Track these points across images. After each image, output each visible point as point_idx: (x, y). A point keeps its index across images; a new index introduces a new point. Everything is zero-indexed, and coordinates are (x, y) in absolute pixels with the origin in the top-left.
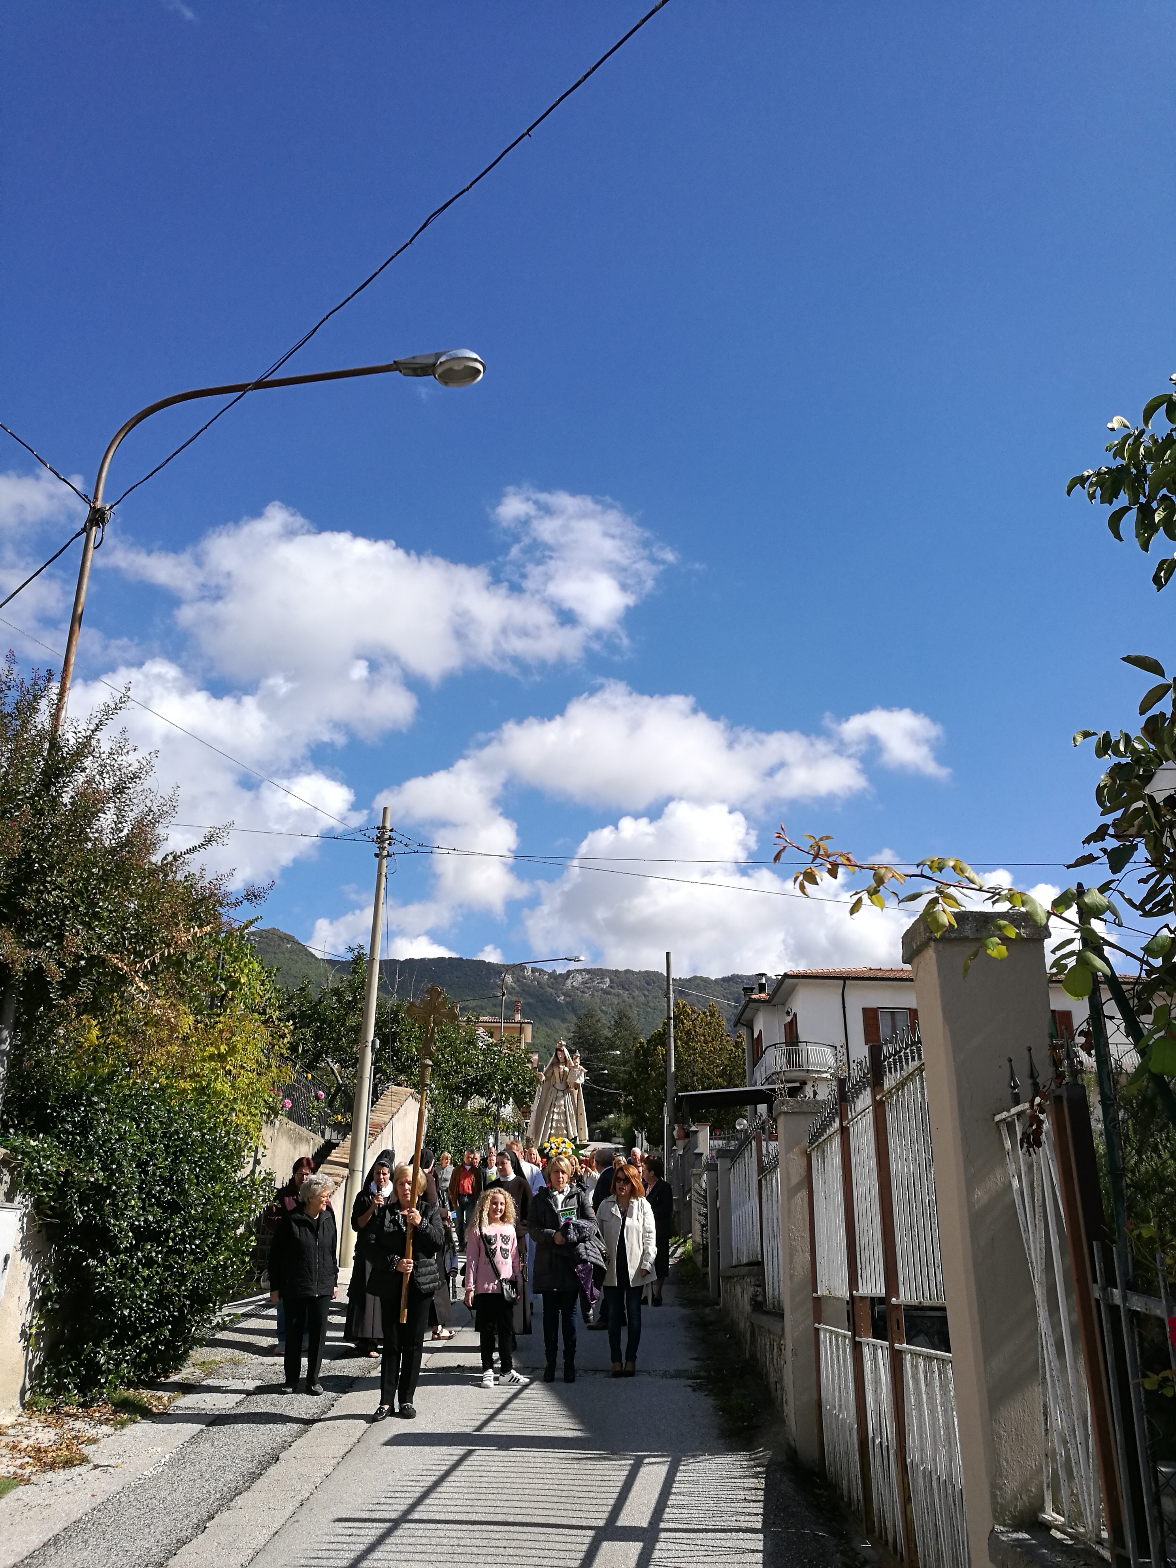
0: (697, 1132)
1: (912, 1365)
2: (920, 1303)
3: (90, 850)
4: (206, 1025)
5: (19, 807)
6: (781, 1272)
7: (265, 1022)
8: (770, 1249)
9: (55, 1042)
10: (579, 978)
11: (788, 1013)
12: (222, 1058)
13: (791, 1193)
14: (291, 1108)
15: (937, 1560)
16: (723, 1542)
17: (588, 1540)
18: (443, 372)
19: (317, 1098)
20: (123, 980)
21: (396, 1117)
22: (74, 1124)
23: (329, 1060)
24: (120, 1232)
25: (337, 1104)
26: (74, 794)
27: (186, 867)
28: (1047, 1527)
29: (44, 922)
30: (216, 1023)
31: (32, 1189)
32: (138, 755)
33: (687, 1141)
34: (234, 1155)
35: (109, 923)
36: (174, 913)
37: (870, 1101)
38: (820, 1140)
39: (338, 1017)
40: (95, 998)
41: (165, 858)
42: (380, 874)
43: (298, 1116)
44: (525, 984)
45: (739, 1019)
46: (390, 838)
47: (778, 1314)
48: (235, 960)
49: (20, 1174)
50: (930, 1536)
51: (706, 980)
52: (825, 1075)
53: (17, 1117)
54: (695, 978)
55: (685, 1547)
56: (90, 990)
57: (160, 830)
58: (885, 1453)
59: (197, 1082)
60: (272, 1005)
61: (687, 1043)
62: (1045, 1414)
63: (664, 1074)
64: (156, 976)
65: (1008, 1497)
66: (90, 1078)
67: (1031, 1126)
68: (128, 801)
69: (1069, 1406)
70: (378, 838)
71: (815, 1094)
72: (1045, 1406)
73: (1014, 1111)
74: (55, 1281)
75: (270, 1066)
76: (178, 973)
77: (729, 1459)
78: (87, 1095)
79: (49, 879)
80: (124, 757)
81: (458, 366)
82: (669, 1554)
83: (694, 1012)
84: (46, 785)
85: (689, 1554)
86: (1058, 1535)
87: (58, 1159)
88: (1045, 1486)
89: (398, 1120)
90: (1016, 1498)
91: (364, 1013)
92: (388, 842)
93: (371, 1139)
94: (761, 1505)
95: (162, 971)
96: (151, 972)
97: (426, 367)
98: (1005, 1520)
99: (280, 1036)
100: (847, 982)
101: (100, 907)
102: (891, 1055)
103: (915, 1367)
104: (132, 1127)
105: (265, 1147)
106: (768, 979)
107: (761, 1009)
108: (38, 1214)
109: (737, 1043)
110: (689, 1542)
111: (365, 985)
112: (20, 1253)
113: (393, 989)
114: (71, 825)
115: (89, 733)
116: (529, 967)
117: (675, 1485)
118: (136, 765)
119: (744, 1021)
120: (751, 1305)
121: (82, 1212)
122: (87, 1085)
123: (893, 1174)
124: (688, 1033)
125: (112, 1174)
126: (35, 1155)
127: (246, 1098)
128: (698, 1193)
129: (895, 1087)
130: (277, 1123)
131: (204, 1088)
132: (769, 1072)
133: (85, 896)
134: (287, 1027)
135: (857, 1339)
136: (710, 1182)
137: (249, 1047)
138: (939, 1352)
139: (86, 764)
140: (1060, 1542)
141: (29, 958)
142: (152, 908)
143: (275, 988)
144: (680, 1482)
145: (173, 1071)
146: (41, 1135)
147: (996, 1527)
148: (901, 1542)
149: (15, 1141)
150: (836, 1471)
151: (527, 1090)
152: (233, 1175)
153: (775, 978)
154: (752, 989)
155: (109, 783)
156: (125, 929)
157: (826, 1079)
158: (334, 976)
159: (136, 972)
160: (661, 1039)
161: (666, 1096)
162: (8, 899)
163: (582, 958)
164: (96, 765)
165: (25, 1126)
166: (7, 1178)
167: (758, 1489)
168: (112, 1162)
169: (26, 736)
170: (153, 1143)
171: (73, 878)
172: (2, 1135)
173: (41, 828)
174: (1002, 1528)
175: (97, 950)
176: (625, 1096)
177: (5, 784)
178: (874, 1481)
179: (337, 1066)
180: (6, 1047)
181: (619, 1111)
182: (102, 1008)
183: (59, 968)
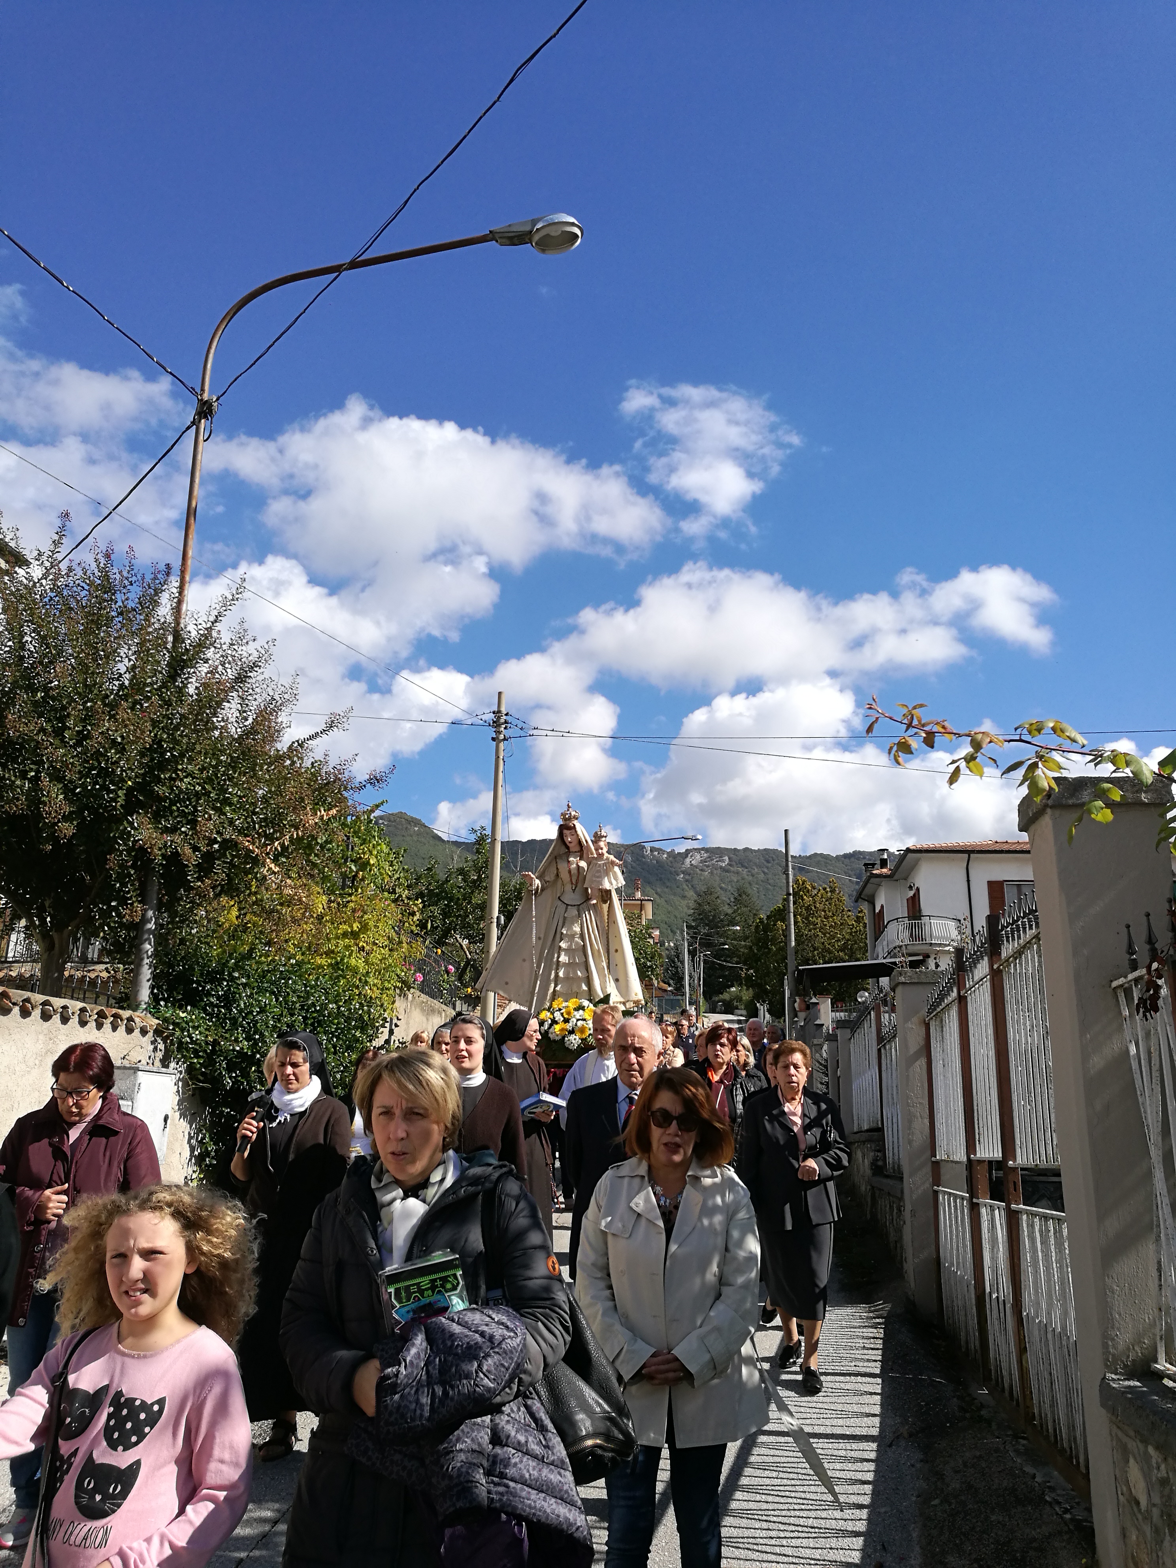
0: (817, 1003)
1: (1028, 1225)
2: (1039, 1165)
3: (217, 738)
4: (339, 904)
5: (149, 698)
6: (901, 1139)
7: (395, 901)
8: (890, 1116)
9: (196, 922)
10: (698, 857)
11: (911, 888)
12: (355, 935)
13: (911, 1061)
14: (423, 982)
15: (1052, 1406)
16: (842, 1385)
18: (540, 239)
19: (447, 972)
20: (256, 862)
22: (218, 998)
23: (458, 936)
25: (467, 977)
26: (198, 685)
27: (311, 753)
28: (1160, 1376)
29: (178, 808)
30: (348, 902)
31: (183, 1056)
32: (257, 645)
33: (808, 1012)
34: (368, 1026)
35: (239, 808)
36: (300, 797)
37: (988, 970)
38: (938, 1010)
39: (464, 895)
40: (230, 880)
41: (290, 746)
42: (498, 758)
43: (430, 989)
44: (644, 863)
45: (860, 894)
46: (506, 722)
47: (898, 1177)
48: (364, 842)
49: (172, 1043)
50: (1045, 1384)
51: (826, 858)
52: (947, 948)
53: (166, 991)
54: (815, 854)
56: (224, 872)
57: (283, 718)
58: (1001, 1306)
59: (332, 958)
60: (401, 884)
61: (807, 919)
62: (1159, 1270)
63: (784, 949)
64: (287, 858)
65: (1120, 1348)
66: (231, 955)
67: (1148, 990)
68: (251, 691)
70: (494, 722)
71: (937, 966)
72: (1159, 1263)
73: (1131, 977)
74: (211, 1139)
75: (400, 942)
76: (308, 855)
77: (849, 1310)
78: (228, 971)
79: (180, 767)
80: (243, 648)
81: (554, 232)
83: (814, 888)
84: (173, 675)
86: (1171, 1384)
87: (206, 1029)
88: (1158, 1338)
90: (1128, 1349)
91: (488, 890)
92: (504, 726)
94: (880, 1352)
95: (292, 852)
96: (281, 854)
97: (522, 235)
98: (1117, 1369)
99: (410, 914)
100: (972, 855)
101: (230, 793)
102: (1009, 924)
103: (1031, 1226)
104: (272, 1001)
105: (398, 1019)
106: (890, 854)
107: (883, 884)
108: (191, 1079)
109: (858, 917)
111: (488, 864)
112: (178, 1114)
113: (515, 868)
114: (197, 715)
115: (209, 625)
116: (648, 846)
118: (255, 654)
119: (865, 896)
120: (872, 1169)
121: (230, 1078)
122: (228, 962)
123: (1012, 1040)
124: (808, 909)
125: (256, 1043)
126: (184, 1025)
127: (380, 973)
128: (819, 1062)
129: (1012, 956)
130: (410, 996)
131: (338, 963)
132: (891, 946)
133: (216, 782)
134: (416, 905)
135: (975, 1200)
136: (830, 1052)
137: (380, 925)
138: (1054, 1212)
139: (208, 655)
140: (1170, 1389)
141: (166, 842)
142: (279, 793)
143: (403, 869)
145: (309, 948)
146: (189, 1008)
147: (1108, 1375)
148: (1017, 1389)
149: (166, 1012)
150: (954, 1323)
151: (649, 964)
152: (368, 1044)
153: (897, 853)
154: (873, 865)
155: (231, 674)
156: (254, 813)
157: (949, 952)
158: (460, 857)
159: (268, 854)
160: (781, 914)
161: (786, 969)
162: (143, 787)
163: (699, 837)
164: (218, 656)
165: (174, 998)
166: (161, 1046)
167: (877, 1338)
168: (255, 1033)
169: (150, 630)
170: (292, 1015)
171: (203, 766)
172: (154, 1007)
173: (169, 718)
174: (1113, 1376)
175: (229, 834)
176: (746, 969)
177: (134, 677)
178: (990, 1332)
179: (466, 942)
180: (151, 926)
181: (740, 985)
182: (238, 889)
183: (194, 852)
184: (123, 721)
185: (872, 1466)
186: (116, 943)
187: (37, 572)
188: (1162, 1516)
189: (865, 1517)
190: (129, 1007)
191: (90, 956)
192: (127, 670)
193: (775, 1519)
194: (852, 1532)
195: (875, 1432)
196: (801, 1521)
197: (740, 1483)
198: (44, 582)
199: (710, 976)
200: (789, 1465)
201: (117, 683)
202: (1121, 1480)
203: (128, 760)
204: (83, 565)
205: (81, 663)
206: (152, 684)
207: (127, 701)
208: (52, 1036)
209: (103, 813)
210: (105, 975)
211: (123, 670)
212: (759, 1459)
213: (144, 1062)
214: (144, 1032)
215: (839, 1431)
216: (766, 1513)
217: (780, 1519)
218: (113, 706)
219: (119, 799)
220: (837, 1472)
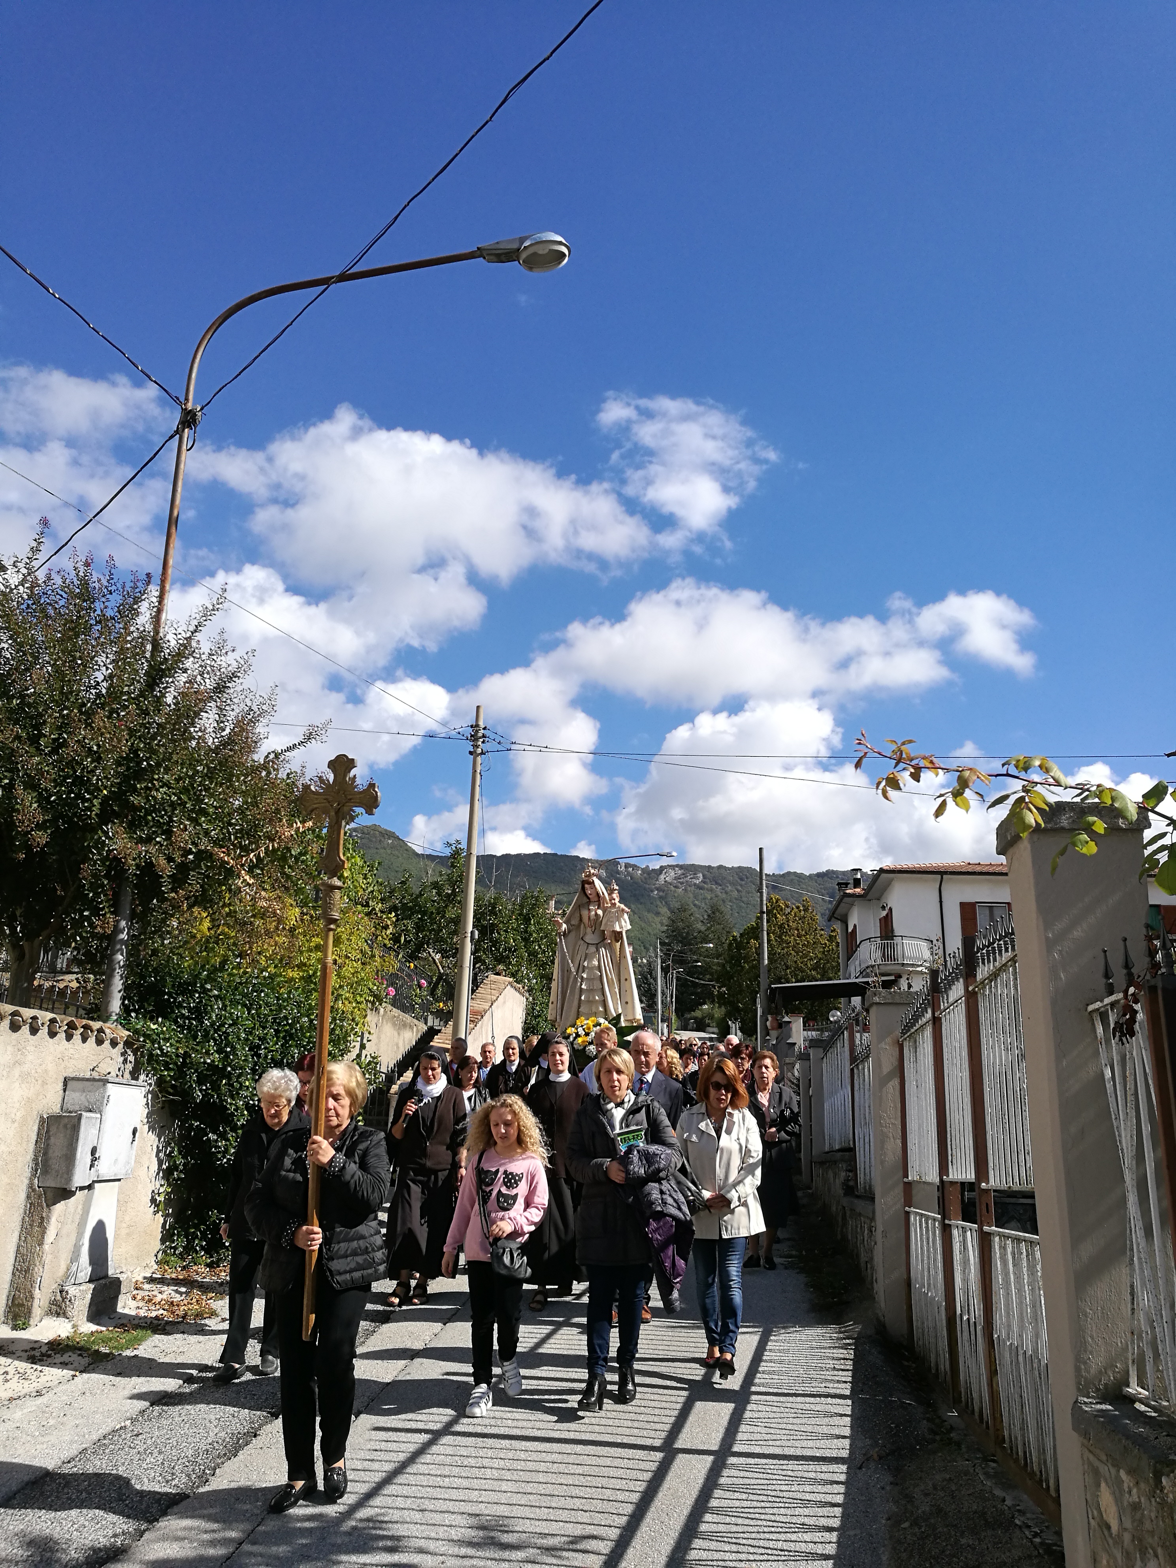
0: (790, 1022)
1: (1000, 1247)
2: (1010, 1187)
3: (194, 748)
4: (312, 917)
5: (125, 707)
6: (873, 1160)
7: (368, 914)
8: (862, 1136)
9: (168, 932)
10: (672, 873)
11: (883, 908)
13: (883, 1082)
14: (395, 995)
15: (1022, 1429)
16: (812, 1407)
17: (682, 1400)
18: (528, 257)
19: (420, 986)
20: (230, 873)
21: (495, 1004)
22: (190, 1010)
23: (431, 950)
24: (236, 1110)
25: (439, 992)
26: (176, 694)
27: (287, 765)
28: (1131, 1400)
29: (153, 818)
31: (154, 1069)
32: (236, 655)
33: (780, 1031)
34: (340, 1040)
35: (215, 819)
36: (276, 809)
37: (963, 991)
38: (913, 1030)
39: (438, 909)
40: (204, 891)
41: (267, 757)
42: (475, 771)
43: (402, 1004)
44: (628, 881)
45: (833, 914)
46: (484, 736)
47: (870, 1197)
49: (142, 1056)
50: (1015, 1406)
51: (799, 876)
52: (919, 969)
53: (137, 1002)
54: (789, 873)
55: (775, 1409)
56: (198, 883)
57: (260, 729)
58: (972, 1329)
59: (304, 971)
60: (374, 897)
61: (780, 937)
62: (1132, 1294)
63: (757, 967)
64: (262, 870)
65: (1093, 1371)
66: (203, 967)
67: (1125, 1015)
68: (229, 701)
69: (1156, 1287)
70: (472, 736)
71: (910, 986)
72: (1132, 1286)
73: (1107, 1001)
74: (180, 1153)
75: (373, 956)
76: (283, 867)
77: (819, 1331)
78: (200, 983)
79: (156, 777)
80: (223, 658)
81: (542, 250)
82: (761, 1415)
83: (787, 906)
84: (151, 685)
85: (778, 1415)
86: (1142, 1408)
87: (177, 1042)
88: (1130, 1362)
89: (498, 1007)
90: (1101, 1373)
91: (463, 905)
92: (481, 740)
93: (472, 1026)
94: (850, 1374)
95: (267, 864)
96: (257, 866)
97: (509, 253)
98: (1089, 1393)
99: (383, 927)
100: (944, 876)
101: (206, 804)
102: (984, 946)
103: (1003, 1248)
104: (244, 1013)
105: (370, 1033)
106: (864, 874)
107: (856, 903)
108: (160, 1091)
109: (831, 936)
110: (779, 1404)
111: (463, 878)
112: (147, 1127)
113: (491, 882)
114: (174, 725)
115: (189, 634)
116: (623, 862)
117: (766, 1353)
118: (235, 665)
119: (837, 914)
120: (843, 1189)
121: (201, 1090)
122: (200, 973)
123: (985, 1062)
124: (781, 927)
125: (227, 1056)
126: (155, 1037)
127: (351, 987)
128: (790, 1081)
129: (988, 978)
130: (382, 1010)
131: (310, 976)
132: (864, 966)
133: (192, 793)
134: (389, 918)
135: (947, 1222)
136: (802, 1071)
137: (353, 938)
138: (1027, 1235)
139: (187, 665)
140: (1142, 1413)
141: (140, 853)
142: (255, 804)
143: (377, 882)
144: (770, 1350)
145: (281, 960)
146: (160, 1020)
147: (1080, 1398)
148: (987, 1412)
149: (137, 1024)
150: (924, 1345)
153: (871, 873)
154: (847, 884)
155: (210, 684)
156: (230, 824)
157: (921, 973)
158: (434, 870)
159: (242, 865)
160: (754, 932)
161: (759, 988)
162: (119, 796)
163: (674, 854)
164: (197, 666)
165: (145, 1010)
166: (131, 1058)
167: (847, 1359)
168: (226, 1046)
169: (129, 638)
170: (264, 1028)
171: (179, 776)
172: (124, 1019)
173: (147, 728)
174: (1086, 1400)
175: (204, 844)
176: (719, 987)
177: (111, 685)
178: (961, 1355)
179: (438, 956)
180: (124, 936)
181: (713, 1002)
182: (211, 900)
183: (169, 862)
184: (99, 729)
185: (841, 1489)
186: (88, 954)
187: (14, 579)
188: (1133, 1541)
189: (834, 1540)
190: (99, 1019)
191: (59, 966)
192: (105, 679)
193: (744, 1542)
194: (822, 1555)
195: (845, 1454)
196: (771, 1544)
197: (710, 1505)
198: (20, 587)
199: (682, 994)
200: (759, 1487)
201: (93, 691)
202: (1092, 1504)
203: (104, 769)
204: (62, 573)
205: (57, 669)
206: (129, 693)
207: (104, 709)
208: (20, 1047)
209: (77, 822)
210: (75, 985)
211: (100, 678)
212: (729, 1481)
213: (113, 1074)
214: (114, 1043)
215: (809, 1453)
216: (736, 1535)
217: (750, 1542)
218: (90, 714)
219: (94, 808)
220: (807, 1494)
